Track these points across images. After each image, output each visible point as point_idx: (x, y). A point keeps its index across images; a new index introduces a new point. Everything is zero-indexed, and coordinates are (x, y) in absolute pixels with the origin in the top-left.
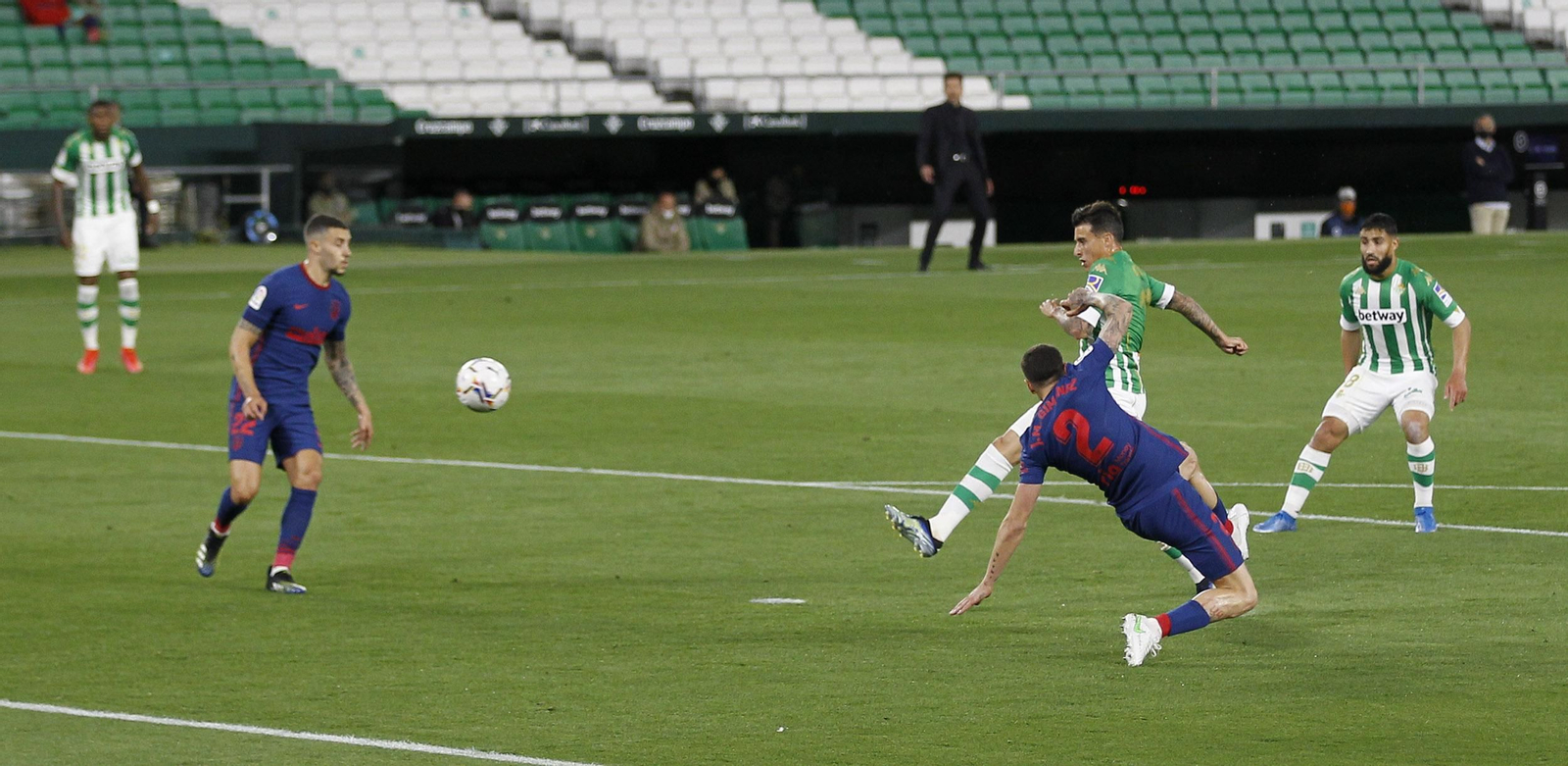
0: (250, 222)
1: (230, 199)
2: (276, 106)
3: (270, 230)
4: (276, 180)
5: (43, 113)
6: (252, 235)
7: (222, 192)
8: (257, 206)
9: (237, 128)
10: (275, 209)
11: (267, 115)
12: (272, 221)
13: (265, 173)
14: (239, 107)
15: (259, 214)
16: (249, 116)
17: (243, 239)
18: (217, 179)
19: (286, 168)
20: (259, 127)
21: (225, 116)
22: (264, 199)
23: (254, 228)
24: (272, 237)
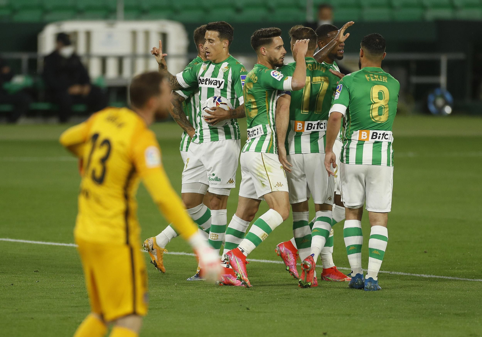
0: (431, 98)
1: (415, 80)
2: (453, 7)
3: (446, 103)
4: (451, 65)
5: (270, 10)
6: (432, 108)
7: (409, 74)
8: (438, 85)
9: (422, 23)
10: (451, 87)
11: (446, 14)
12: (448, 97)
13: (444, 59)
14: (424, 7)
15: (438, 92)
16: (431, 14)
17: (425, 111)
18: (405, 64)
19: (460, 56)
20: (440, 23)
21: (413, 14)
22: (443, 80)
23: (435, 103)
24: (448, 110)
